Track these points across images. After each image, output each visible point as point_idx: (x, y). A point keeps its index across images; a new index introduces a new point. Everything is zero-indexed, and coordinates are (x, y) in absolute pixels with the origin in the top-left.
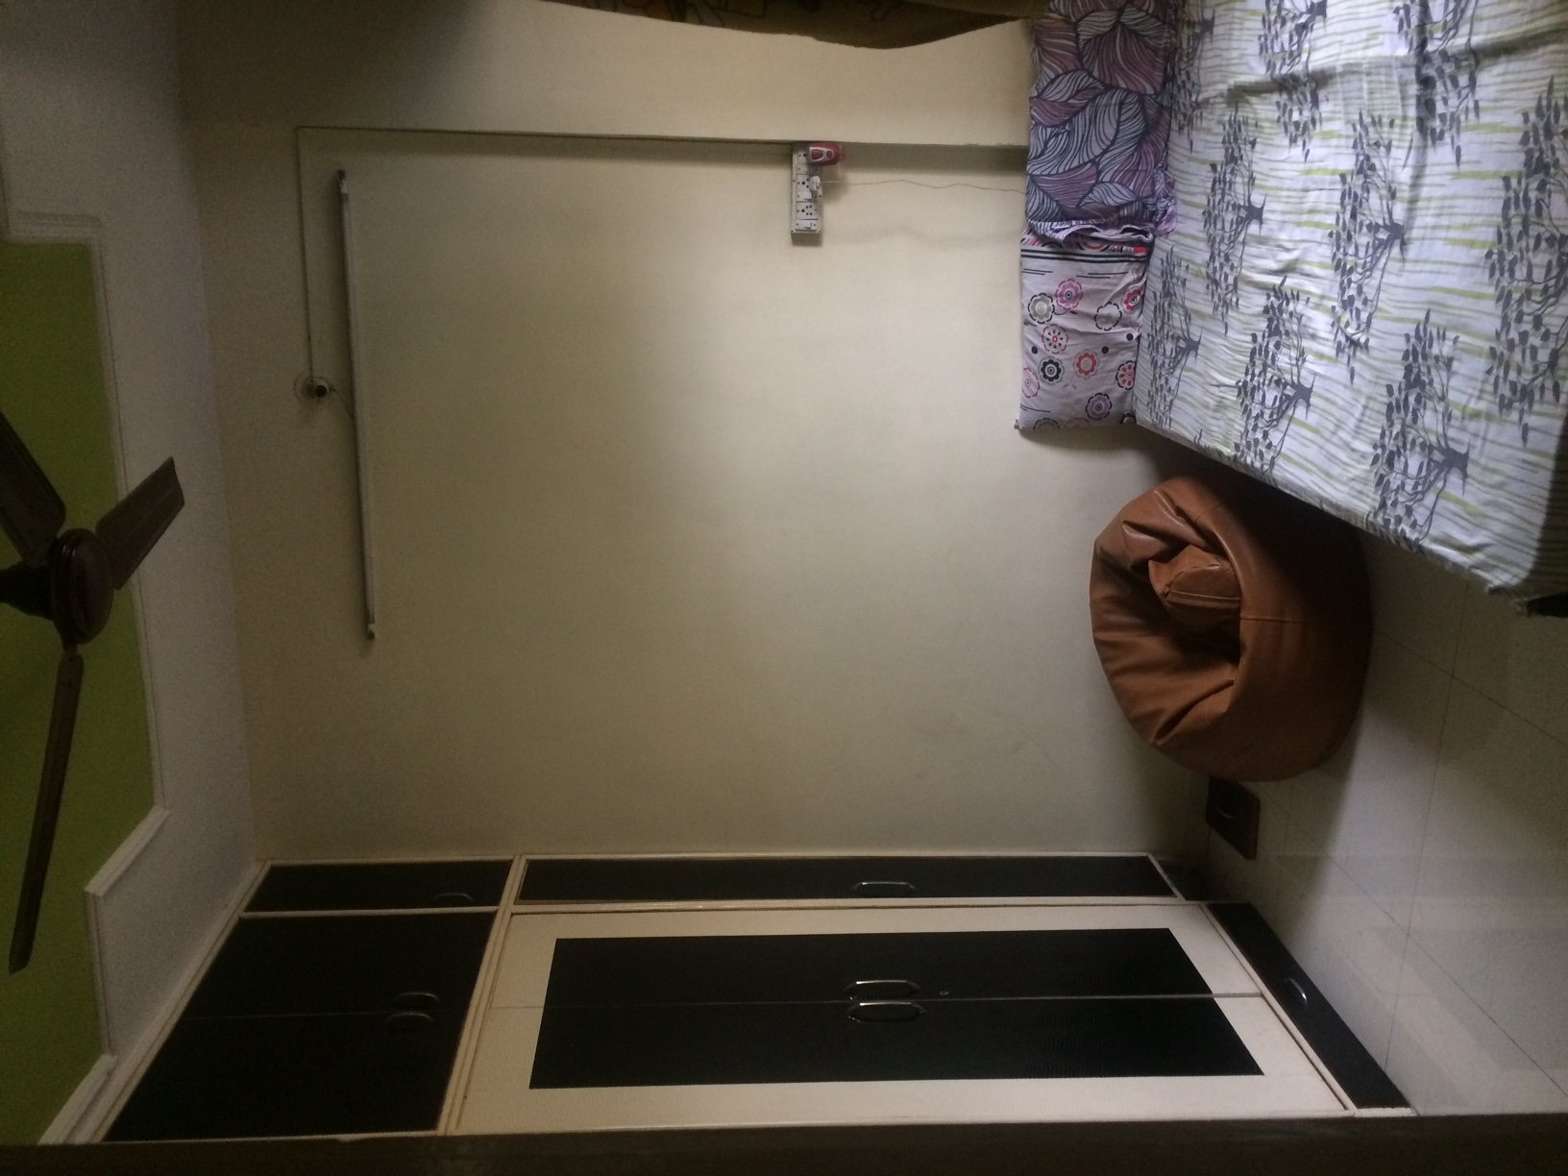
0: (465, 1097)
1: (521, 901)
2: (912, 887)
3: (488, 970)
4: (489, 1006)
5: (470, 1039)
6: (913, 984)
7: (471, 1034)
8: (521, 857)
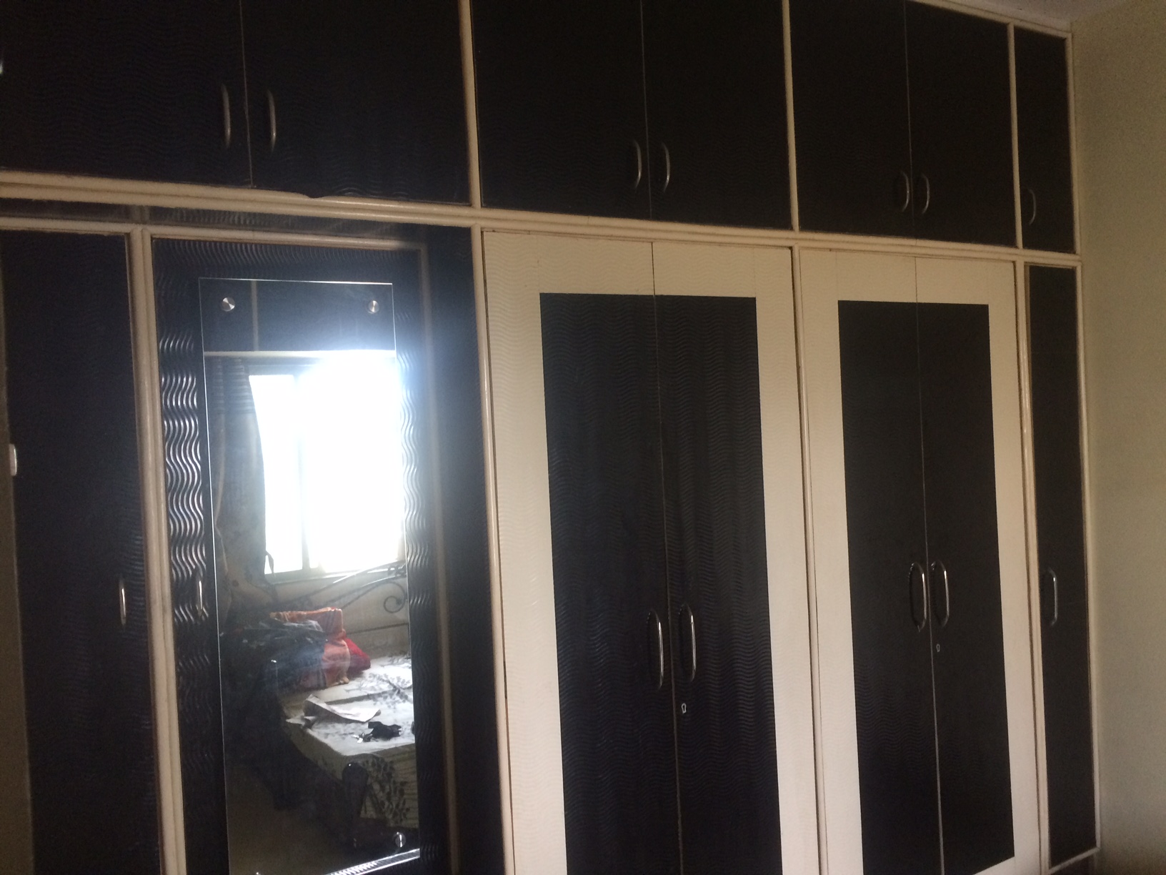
0: (831, 250)
1: (1028, 268)
2: (1053, 623)
3: (953, 249)
4: (916, 256)
5: (883, 245)
6: (947, 620)
7: (888, 245)
8: (1079, 261)
